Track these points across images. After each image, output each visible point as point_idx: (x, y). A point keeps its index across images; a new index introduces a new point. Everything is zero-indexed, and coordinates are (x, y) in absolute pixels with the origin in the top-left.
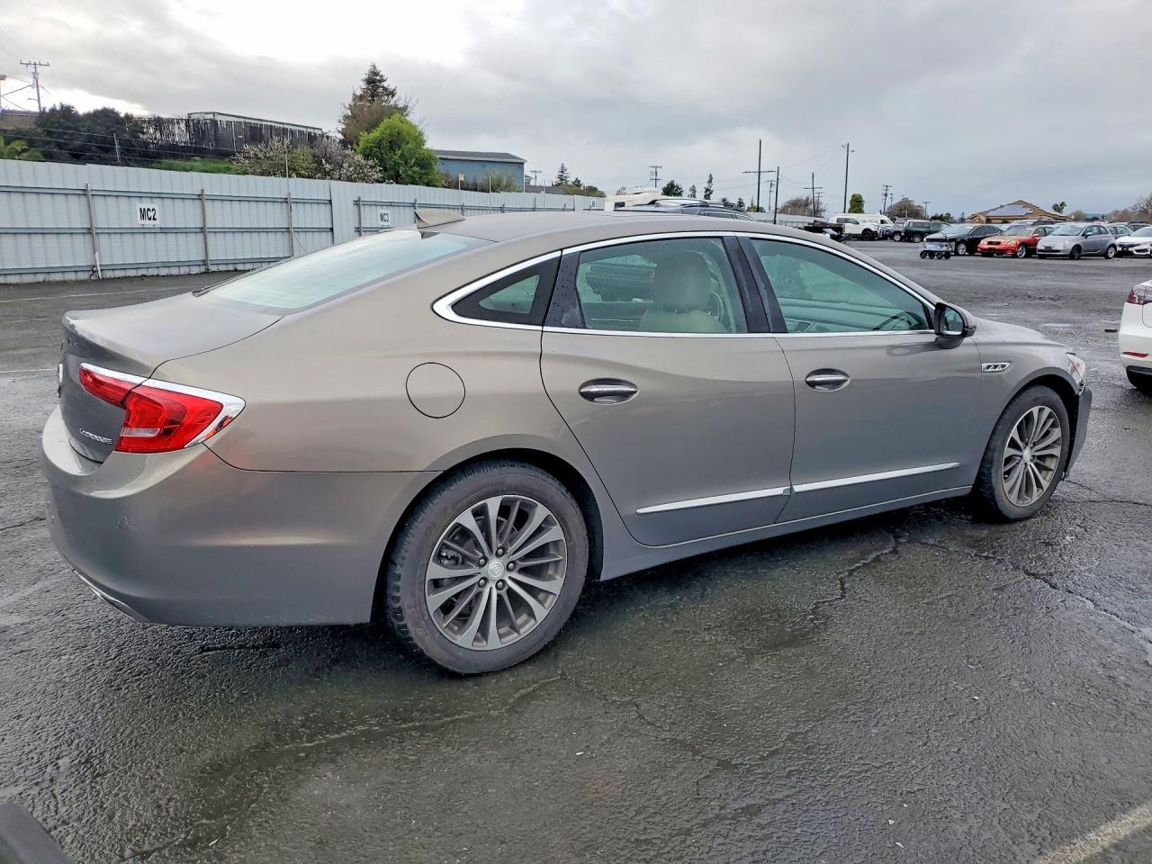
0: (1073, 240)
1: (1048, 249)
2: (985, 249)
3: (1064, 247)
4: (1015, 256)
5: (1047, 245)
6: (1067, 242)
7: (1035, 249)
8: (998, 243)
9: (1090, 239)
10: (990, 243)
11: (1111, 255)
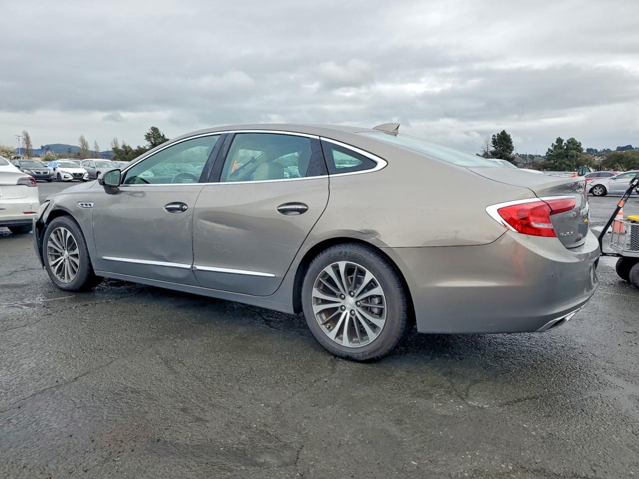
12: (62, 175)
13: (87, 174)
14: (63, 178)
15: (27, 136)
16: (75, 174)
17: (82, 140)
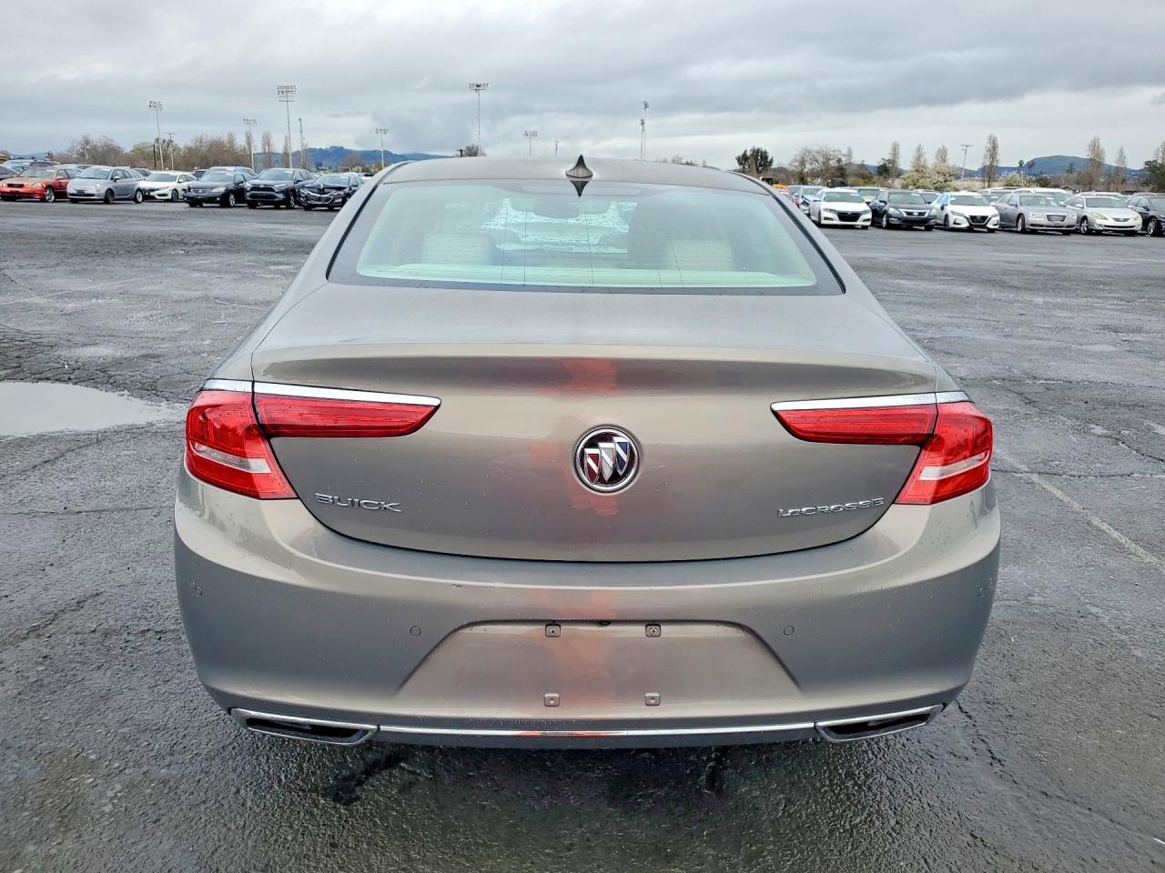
0: (104, 184)
1: (81, 193)
2: (5, 192)
3: (98, 190)
4: (43, 200)
5: (79, 188)
6: (98, 185)
7: (65, 193)
8: (21, 186)
9: (119, 183)
10: (10, 185)
11: (140, 199)
12: (952, 219)
13: (998, 218)
14: (951, 225)
15: (994, 143)
16: (973, 218)
17: (1095, 146)
